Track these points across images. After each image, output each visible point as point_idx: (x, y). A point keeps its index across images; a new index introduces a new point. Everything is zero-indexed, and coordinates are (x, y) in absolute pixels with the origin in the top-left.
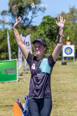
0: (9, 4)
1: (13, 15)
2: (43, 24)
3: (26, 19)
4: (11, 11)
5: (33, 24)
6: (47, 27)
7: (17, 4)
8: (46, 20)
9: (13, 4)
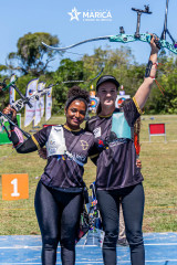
0: (18, 45)
1: (23, 57)
2: (61, 69)
3: (40, 63)
4: (20, 53)
5: (50, 70)
6: (66, 73)
7: (28, 43)
8: (64, 64)
9: (23, 45)
